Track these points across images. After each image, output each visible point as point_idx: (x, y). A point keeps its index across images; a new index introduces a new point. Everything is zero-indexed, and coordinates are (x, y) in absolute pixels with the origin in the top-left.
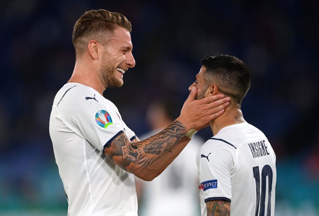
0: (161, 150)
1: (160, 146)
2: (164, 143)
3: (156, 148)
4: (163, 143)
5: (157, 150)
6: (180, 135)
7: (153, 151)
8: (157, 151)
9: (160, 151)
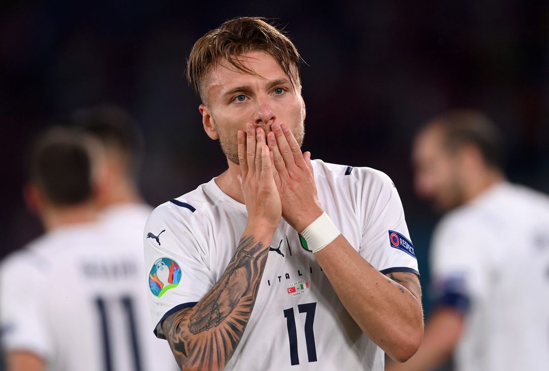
0: (221, 312)
1: (215, 306)
2: (220, 294)
3: (209, 314)
4: (219, 296)
5: (214, 316)
6: (247, 258)
7: (207, 322)
8: (214, 318)
9: (220, 314)
